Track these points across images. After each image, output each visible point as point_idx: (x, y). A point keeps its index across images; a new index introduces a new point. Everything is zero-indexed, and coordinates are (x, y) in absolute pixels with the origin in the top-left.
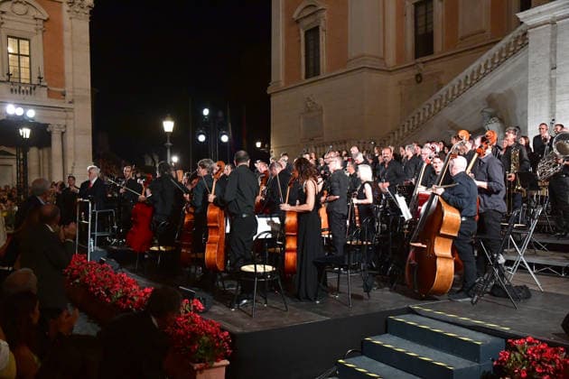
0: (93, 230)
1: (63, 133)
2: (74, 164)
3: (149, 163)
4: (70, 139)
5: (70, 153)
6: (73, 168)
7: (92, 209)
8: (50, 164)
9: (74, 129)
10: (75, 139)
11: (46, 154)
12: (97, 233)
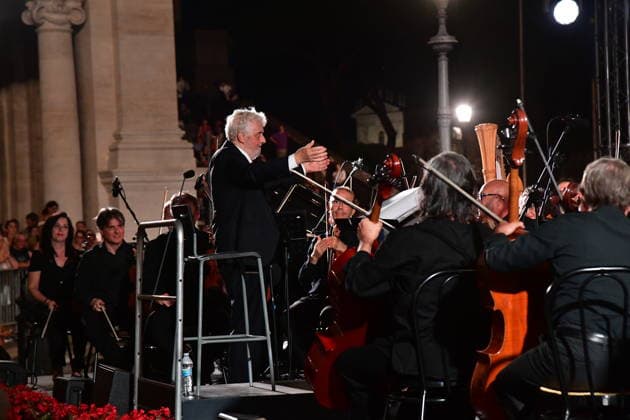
0: (190, 329)
1: (76, 29)
2: (118, 137)
3: (372, 134)
4: (101, 51)
5: (102, 100)
6: (114, 150)
7: (188, 251)
8: (36, 140)
9: (115, 15)
10: (117, 46)
11: (21, 105)
12: (203, 335)
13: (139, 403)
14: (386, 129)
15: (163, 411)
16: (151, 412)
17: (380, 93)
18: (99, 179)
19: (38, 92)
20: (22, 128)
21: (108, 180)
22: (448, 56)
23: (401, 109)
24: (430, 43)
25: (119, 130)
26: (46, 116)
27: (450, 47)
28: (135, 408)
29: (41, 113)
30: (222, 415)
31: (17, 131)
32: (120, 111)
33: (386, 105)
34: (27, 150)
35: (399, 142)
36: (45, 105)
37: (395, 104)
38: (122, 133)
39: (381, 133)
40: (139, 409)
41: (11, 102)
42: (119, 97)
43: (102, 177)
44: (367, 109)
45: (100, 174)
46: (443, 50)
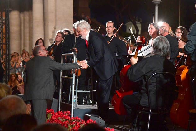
6: (54, 32)
8: (31, 28)
12: (78, 89)
13: (60, 109)
14: (136, 29)
15: (68, 112)
16: (64, 112)
17: (134, 17)
18: (49, 41)
19: (32, 14)
20: (27, 25)
21: (51, 41)
22: (158, 6)
23: (141, 23)
24: (153, 1)
25: (55, 26)
26: (34, 21)
27: (159, 3)
28: (59, 110)
29: (32, 20)
30: (86, 114)
31: (25, 25)
32: (56, 20)
33: (136, 22)
34: (28, 31)
35: (140, 33)
36: (34, 18)
37: (139, 21)
38: (56, 27)
39: (134, 30)
40: (60, 111)
41: (24, 17)
42: (56, 16)
43: (50, 40)
44: (130, 22)
45: (49, 39)
46: (157, 4)
